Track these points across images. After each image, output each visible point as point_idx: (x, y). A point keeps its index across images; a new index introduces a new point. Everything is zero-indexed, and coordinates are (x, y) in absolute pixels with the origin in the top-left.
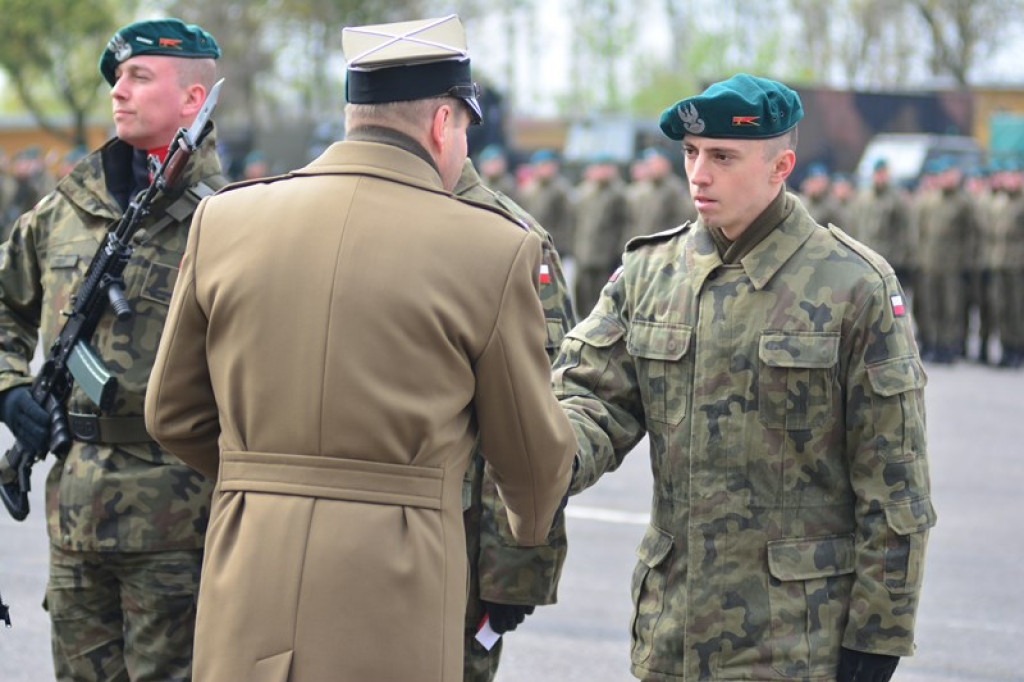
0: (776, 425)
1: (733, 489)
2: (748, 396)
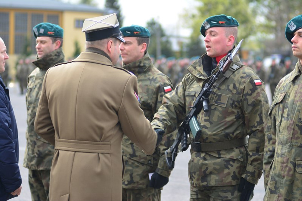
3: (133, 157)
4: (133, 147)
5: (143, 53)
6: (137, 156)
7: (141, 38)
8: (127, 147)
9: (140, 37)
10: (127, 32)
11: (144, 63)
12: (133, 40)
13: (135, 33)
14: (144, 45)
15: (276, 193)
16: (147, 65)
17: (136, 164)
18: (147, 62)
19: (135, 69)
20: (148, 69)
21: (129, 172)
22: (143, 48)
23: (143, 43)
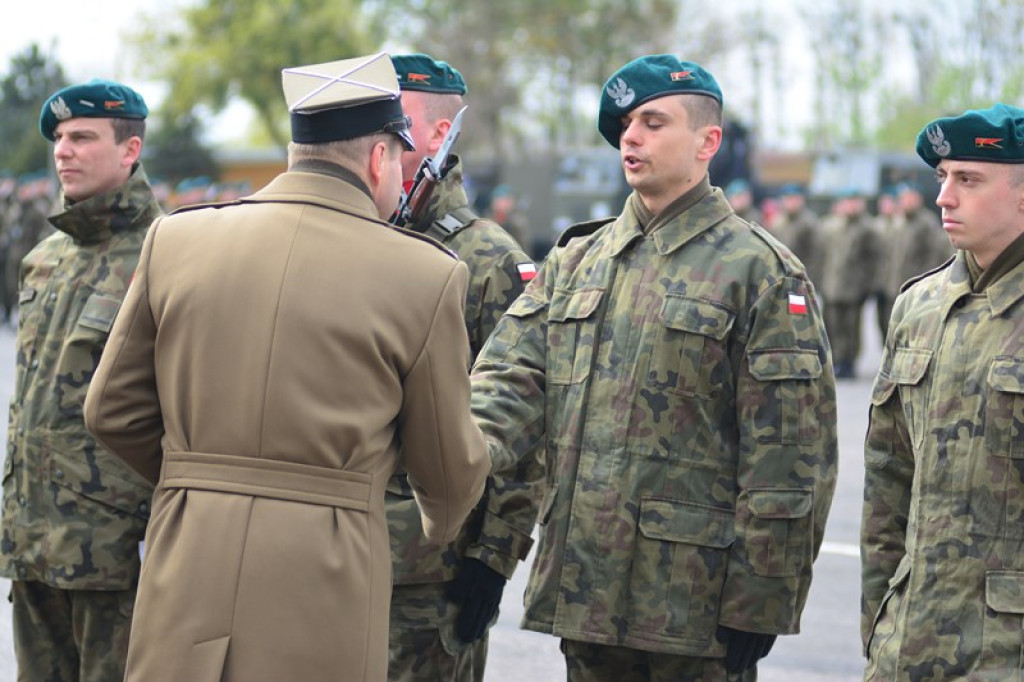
0: (1002, 453)
1: (956, 515)
2: (976, 421)
3: (91, 492)
4: (91, 460)
5: (128, 170)
6: (103, 489)
7: (124, 122)
8: (73, 458)
9: (122, 118)
10: (83, 102)
11: (130, 201)
12: (102, 127)
13: (109, 105)
14: (132, 143)
15: (584, 602)
16: (140, 206)
17: (102, 512)
18: (139, 195)
19: (103, 218)
20: (141, 217)
21: (80, 539)
22: (130, 153)
23: (129, 137)
